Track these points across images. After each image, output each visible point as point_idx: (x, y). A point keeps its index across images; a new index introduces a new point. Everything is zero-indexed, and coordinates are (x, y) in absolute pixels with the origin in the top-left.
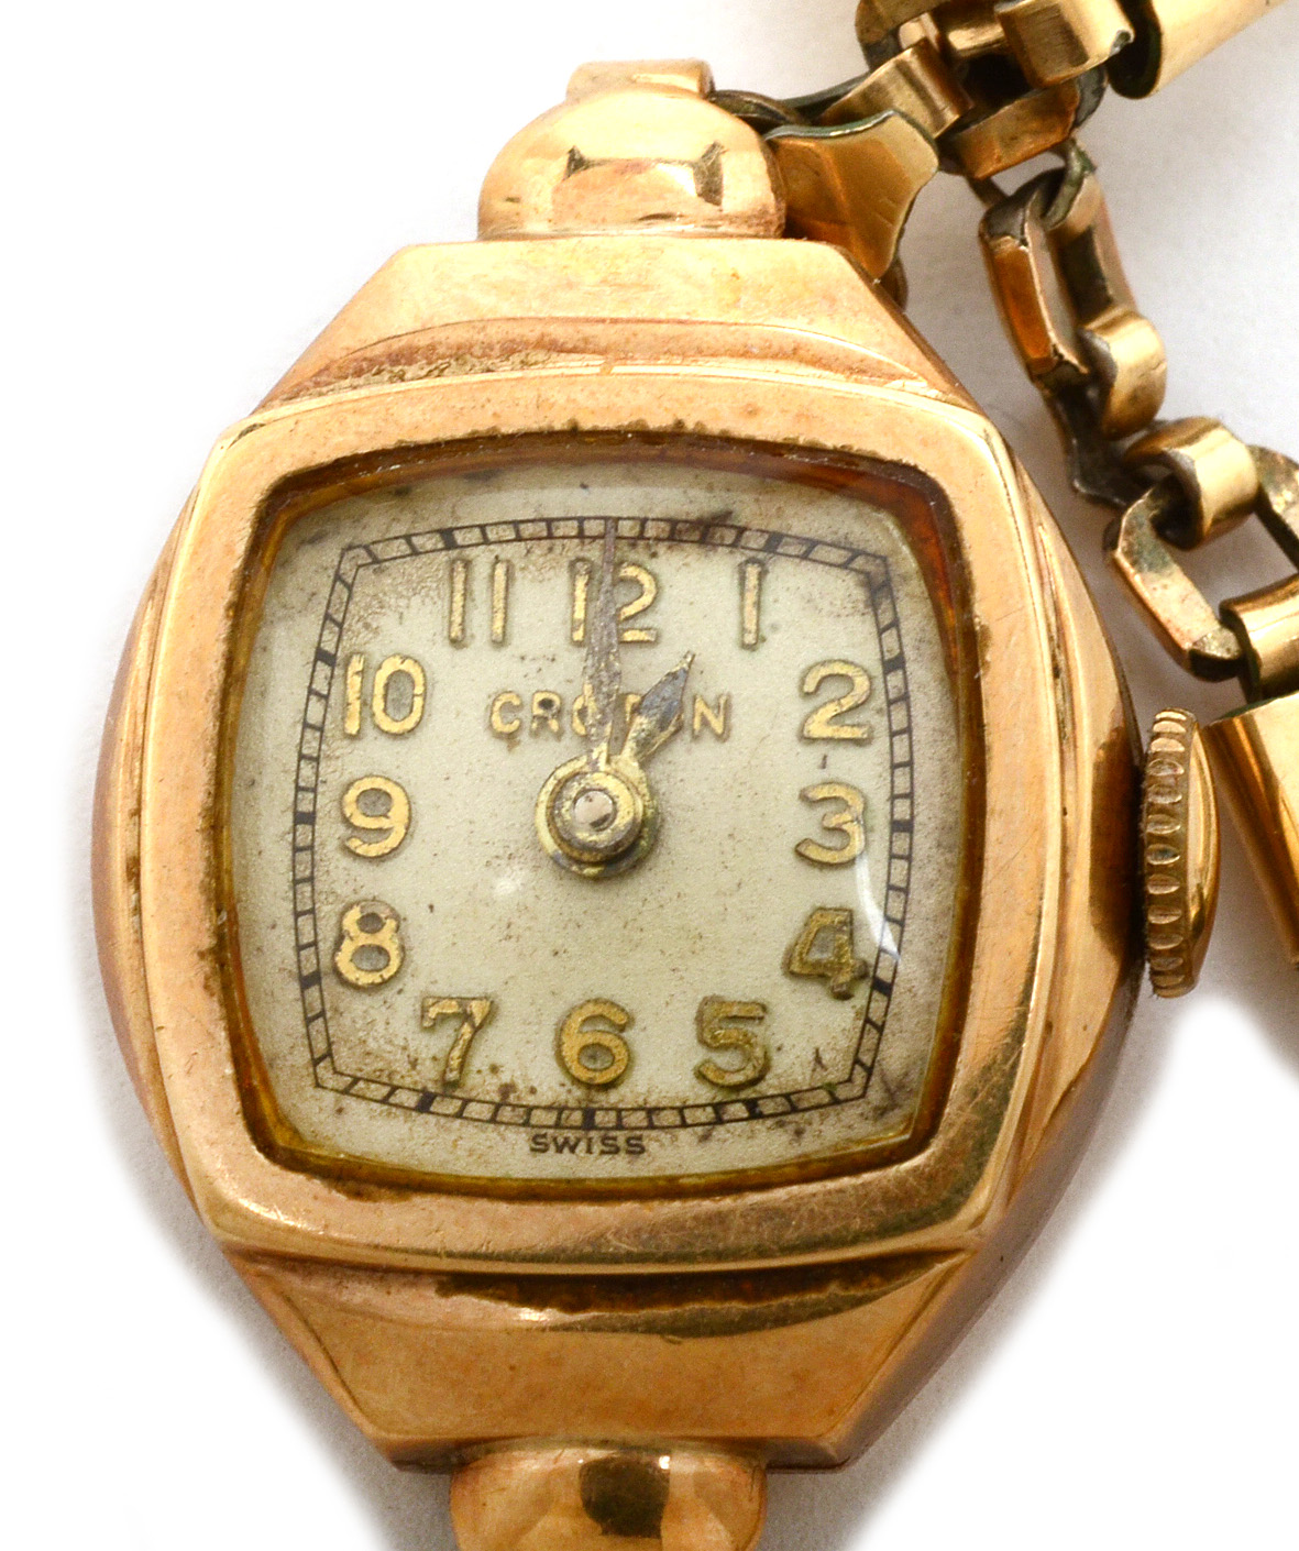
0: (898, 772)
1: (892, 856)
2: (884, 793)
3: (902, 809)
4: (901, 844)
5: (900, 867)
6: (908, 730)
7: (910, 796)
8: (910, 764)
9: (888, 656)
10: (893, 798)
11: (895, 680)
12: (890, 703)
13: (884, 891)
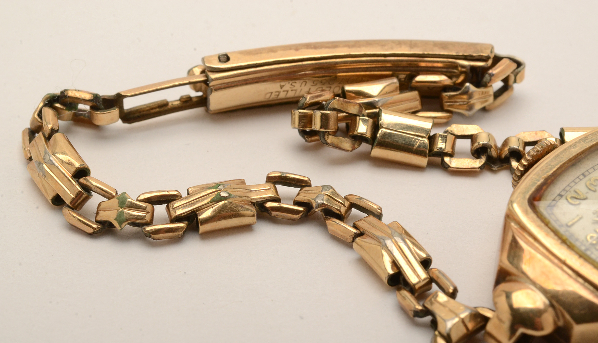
0: (576, 182)
1: (590, 173)
2: (582, 182)
3: (581, 177)
4: (586, 173)
5: (590, 171)
6: (568, 185)
7: (578, 177)
8: (573, 181)
9: (560, 197)
10: (581, 180)
11: (563, 193)
12: (567, 191)
13: (596, 171)
